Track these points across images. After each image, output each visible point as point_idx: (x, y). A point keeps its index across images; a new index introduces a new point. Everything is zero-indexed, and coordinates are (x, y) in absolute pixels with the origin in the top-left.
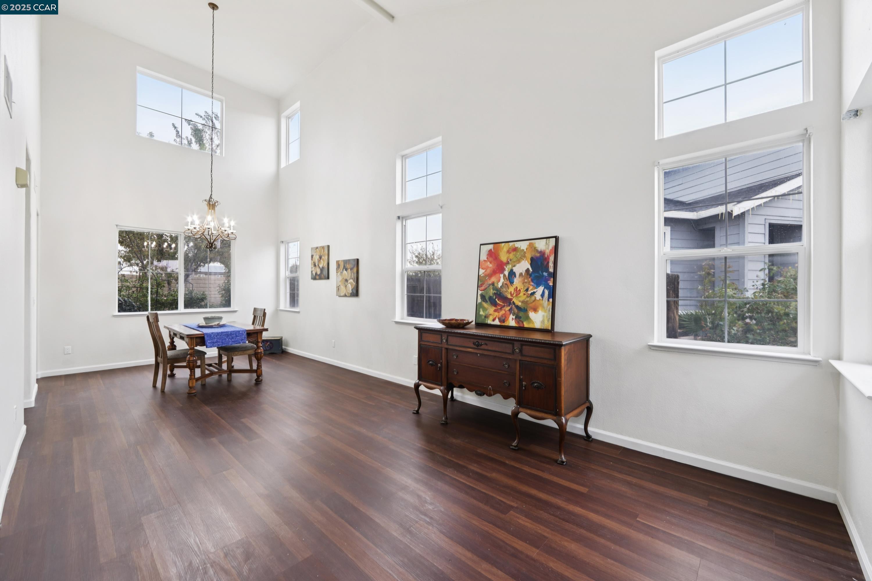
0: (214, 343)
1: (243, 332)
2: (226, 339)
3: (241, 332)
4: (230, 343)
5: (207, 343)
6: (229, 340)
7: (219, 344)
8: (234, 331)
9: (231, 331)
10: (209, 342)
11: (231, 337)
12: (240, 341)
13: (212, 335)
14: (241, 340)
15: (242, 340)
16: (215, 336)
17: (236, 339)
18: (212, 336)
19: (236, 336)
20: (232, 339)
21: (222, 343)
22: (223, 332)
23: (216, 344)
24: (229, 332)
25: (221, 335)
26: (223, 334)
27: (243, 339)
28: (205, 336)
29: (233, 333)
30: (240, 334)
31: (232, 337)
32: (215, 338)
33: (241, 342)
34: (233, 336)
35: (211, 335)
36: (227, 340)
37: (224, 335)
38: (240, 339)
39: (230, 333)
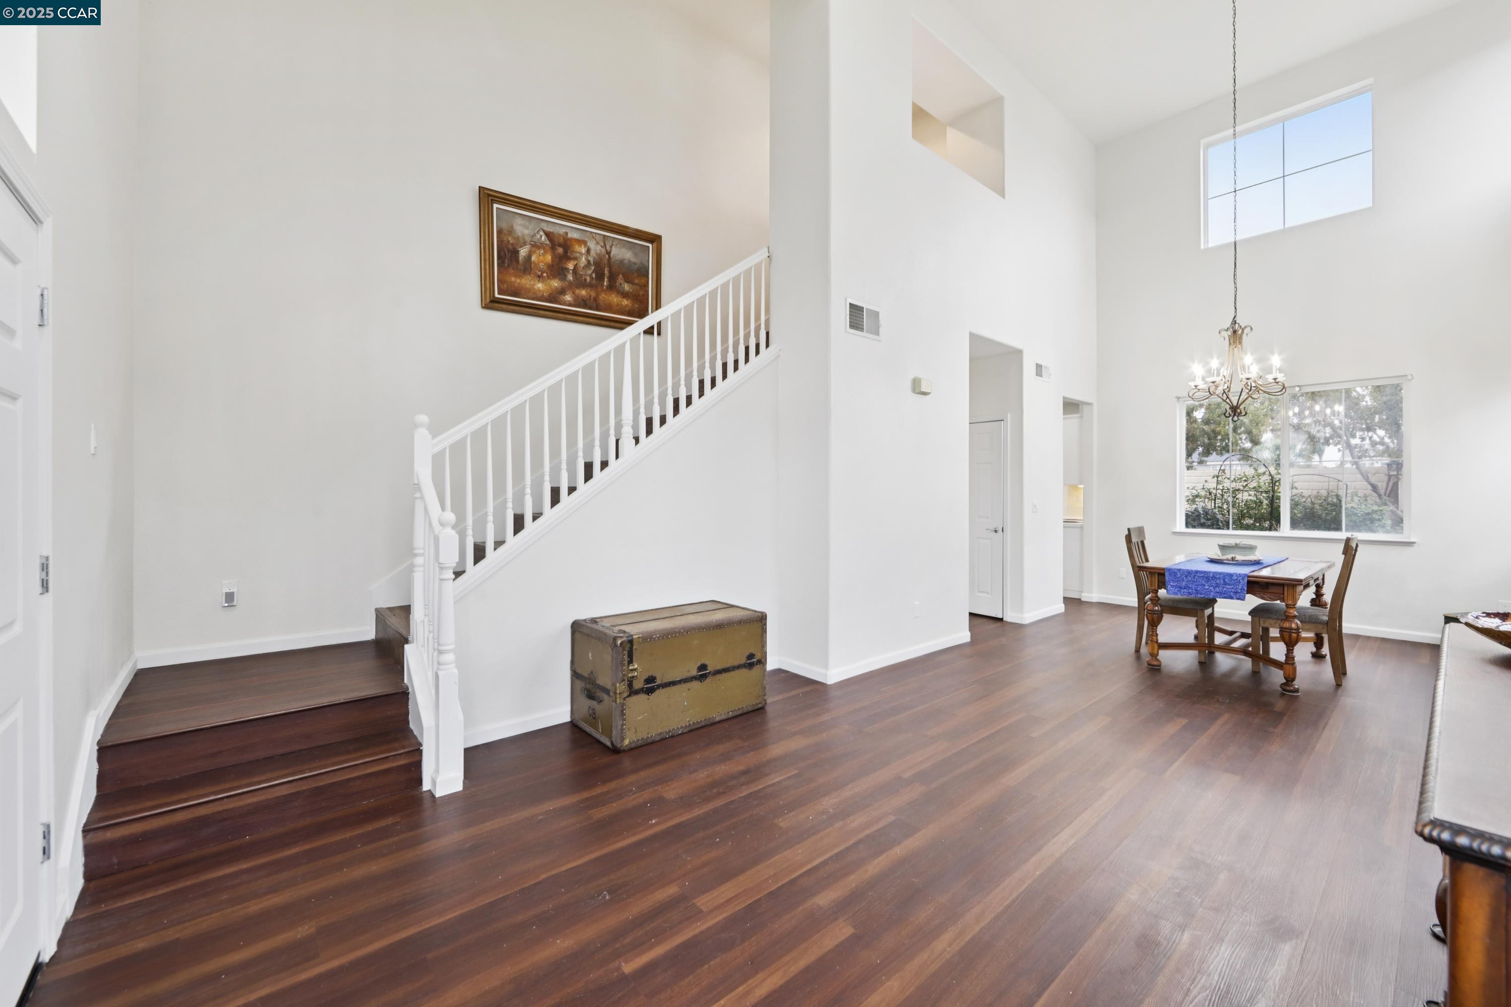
0: (1181, 588)
1: (1239, 578)
2: (1204, 585)
3: (1235, 578)
4: (1212, 594)
5: (1169, 586)
6: (1211, 588)
7: (1190, 591)
8: (1220, 573)
9: (1215, 572)
10: (1172, 584)
11: (1213, 582)
12: (1231, 593)
13: (1178, 573)
14: (1234, 592)
15: (1237, 593)
16: (1183, 576)
17: (1225, 589)
18: (1179, 575)
19: (1225, 584)
20: (1216, 587)
21: (1196, 590)
22: (1199, 571)
23: (1185, 590)
24: (1210, 572)
25: (1195, 576)
26: (1198, 575)
27: (1240, 591)
28: (1166, 573)
29: (1218, 577)
30: (1234, 580)
31: (1217, 584)
32: (1183, 580)
33: (1235, 597)
34: (1218, 582)
35: (1176, 573)
36: (1207, 587)
37: (1201, 577)
38: (1233, 590)
39: (1211, 575)
